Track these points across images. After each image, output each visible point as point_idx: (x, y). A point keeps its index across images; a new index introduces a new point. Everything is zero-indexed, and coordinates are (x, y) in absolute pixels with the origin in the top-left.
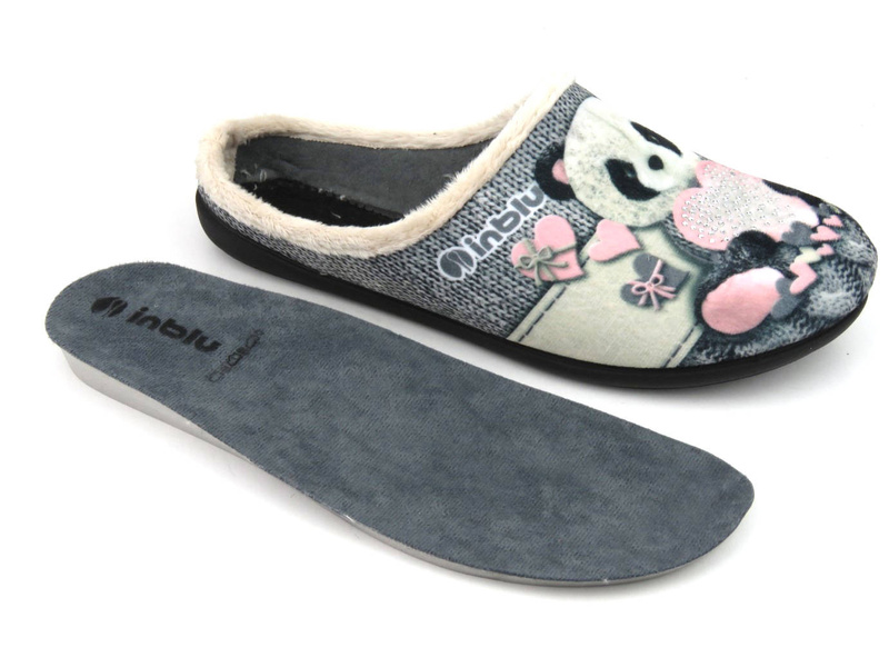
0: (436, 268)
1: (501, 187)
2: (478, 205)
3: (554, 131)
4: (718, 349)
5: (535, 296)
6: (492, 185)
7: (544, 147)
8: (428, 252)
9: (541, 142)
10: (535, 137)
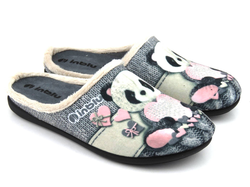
0: (68, 119)
1: (90, 95)
2: (82, 100)
3: (109, 79)
4: (150, 153)
5: (96, 130)
6: (87, 94)
7: (105, 84)
8: (66, 113)
9: (104, 82)
10: (102, 80)
